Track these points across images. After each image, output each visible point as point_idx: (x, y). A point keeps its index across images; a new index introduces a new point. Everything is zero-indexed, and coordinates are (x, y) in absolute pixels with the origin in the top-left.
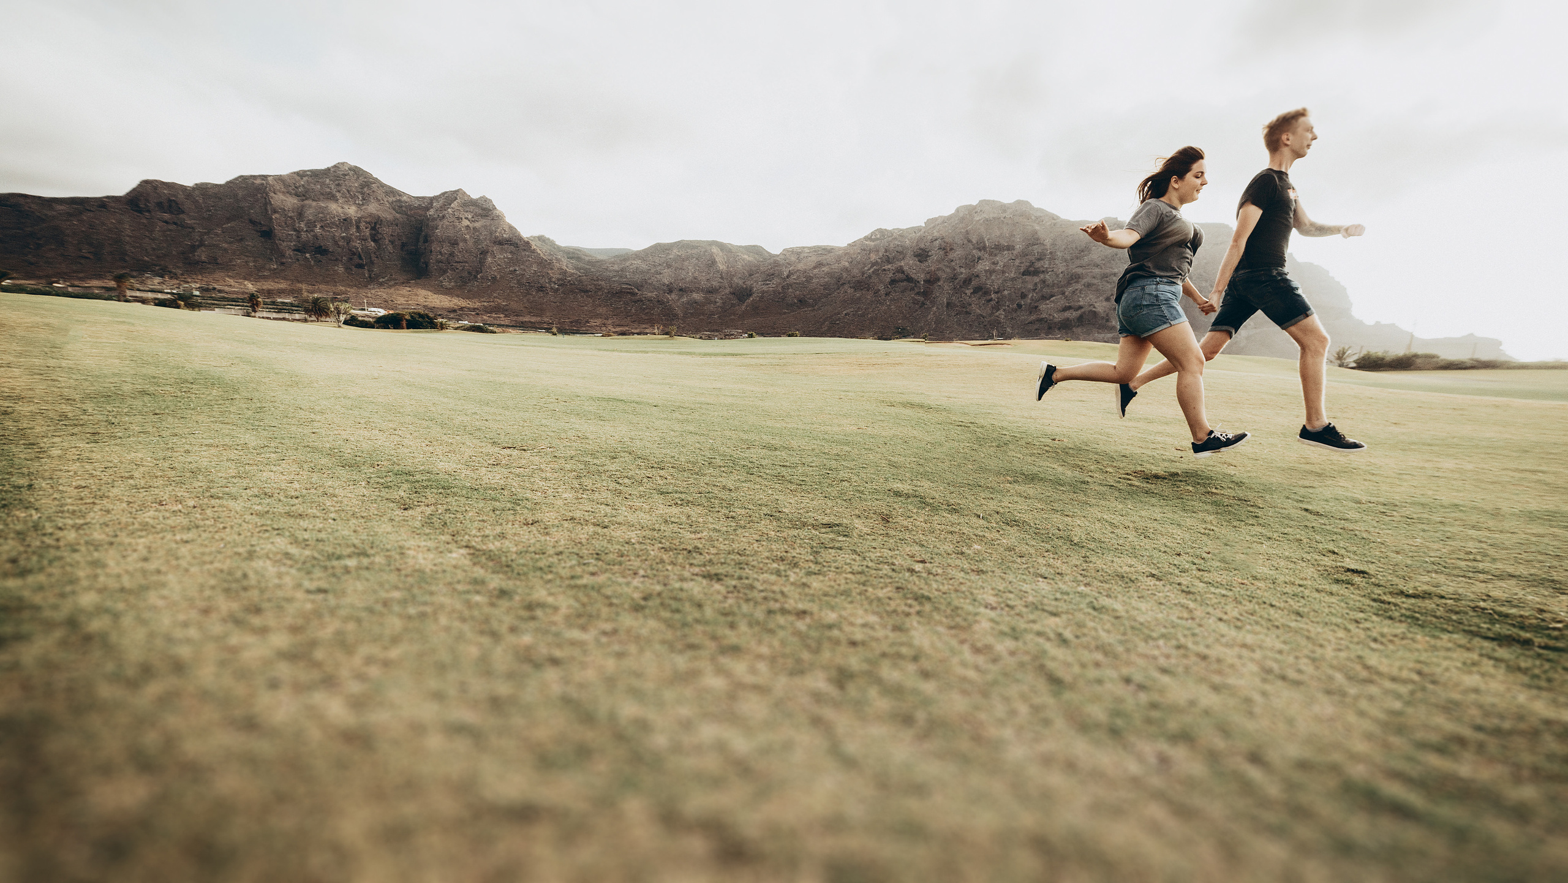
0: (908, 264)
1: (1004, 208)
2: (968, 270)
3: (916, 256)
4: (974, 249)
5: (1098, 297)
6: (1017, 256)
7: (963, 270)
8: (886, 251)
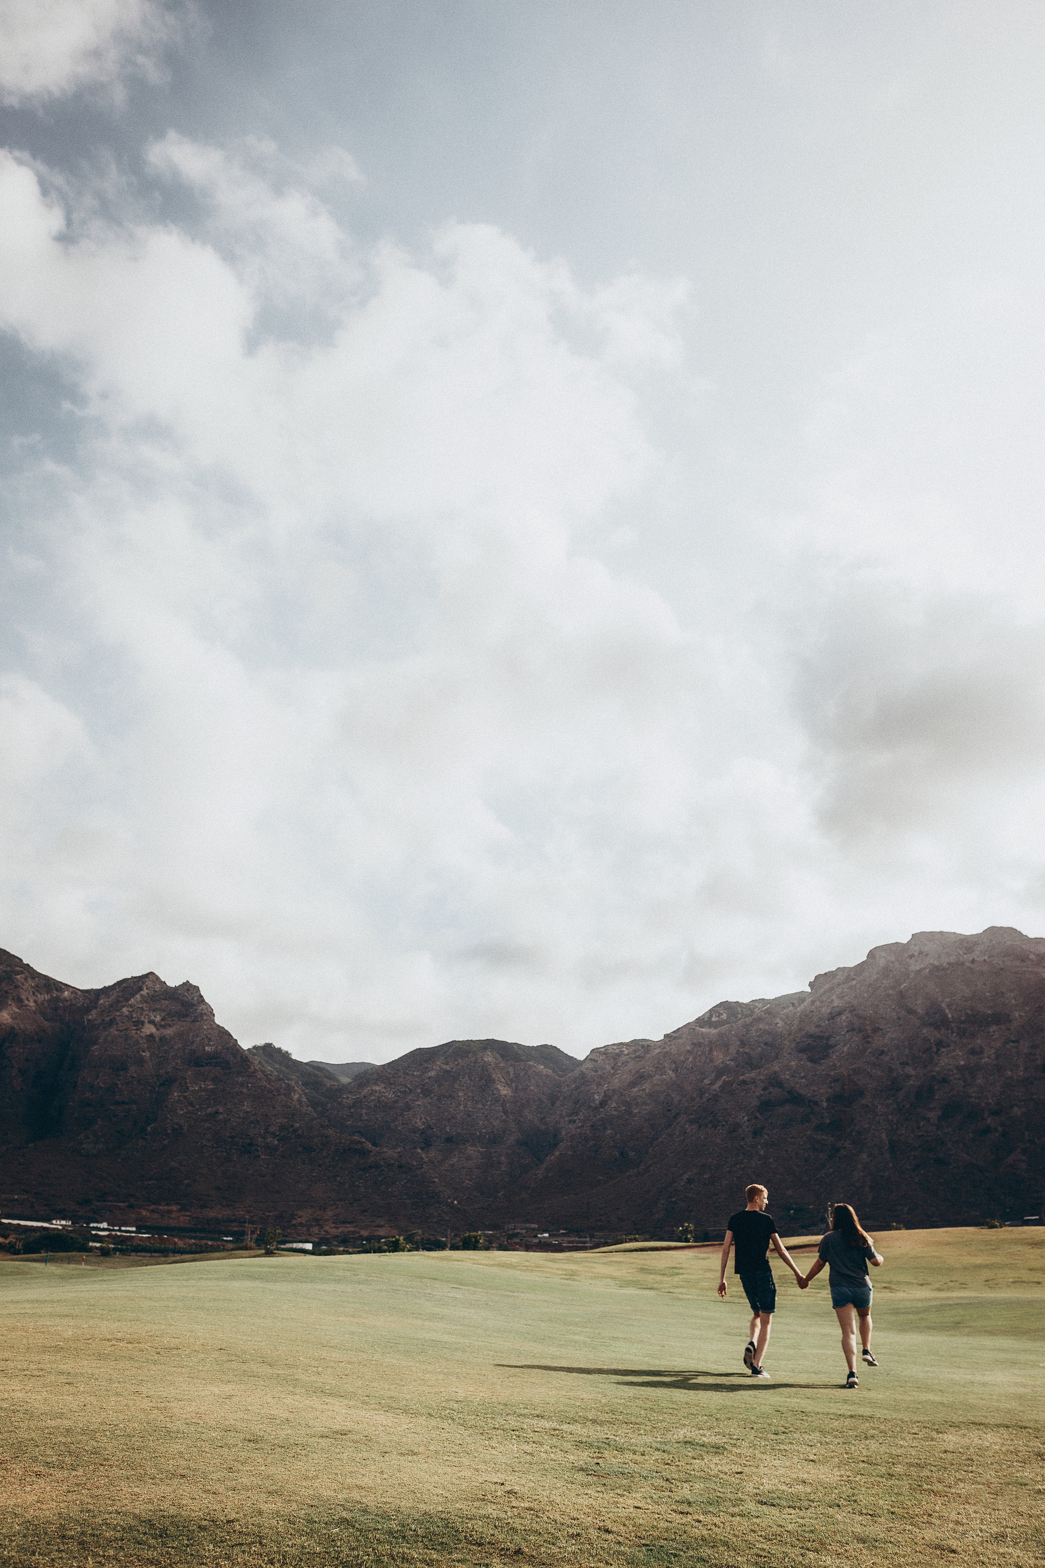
0: (790, 1068)
1: (967, 943)
2: (921, 1071)
3: (801, 1051)
4: (924, 1026)
6: (1021, 1036)
7: (909, 1070)
8: (743, 1044)
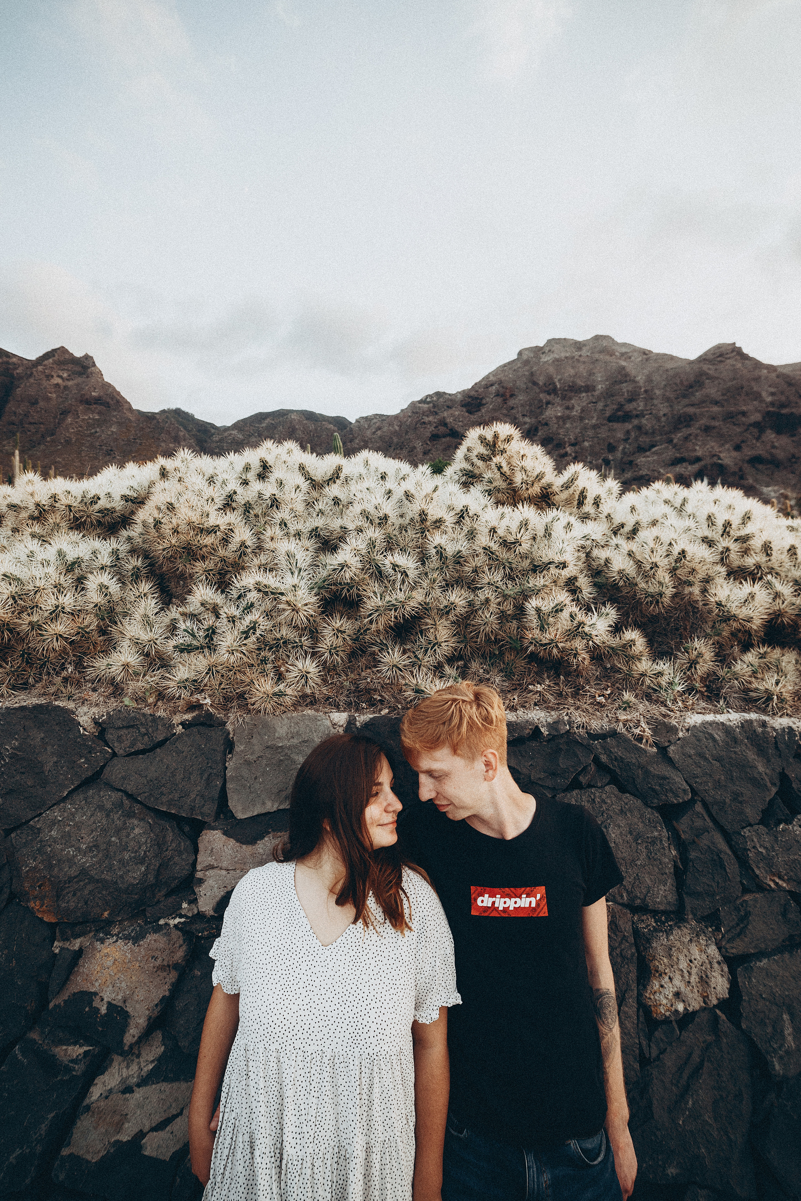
0: (452, 415)
1: (579, 345)
2: (533, 420)
4: (541, 392)
5: (723, 445)
6: (599, 399)
